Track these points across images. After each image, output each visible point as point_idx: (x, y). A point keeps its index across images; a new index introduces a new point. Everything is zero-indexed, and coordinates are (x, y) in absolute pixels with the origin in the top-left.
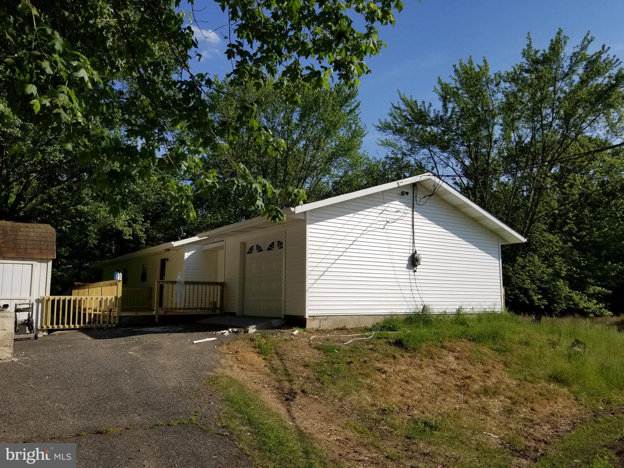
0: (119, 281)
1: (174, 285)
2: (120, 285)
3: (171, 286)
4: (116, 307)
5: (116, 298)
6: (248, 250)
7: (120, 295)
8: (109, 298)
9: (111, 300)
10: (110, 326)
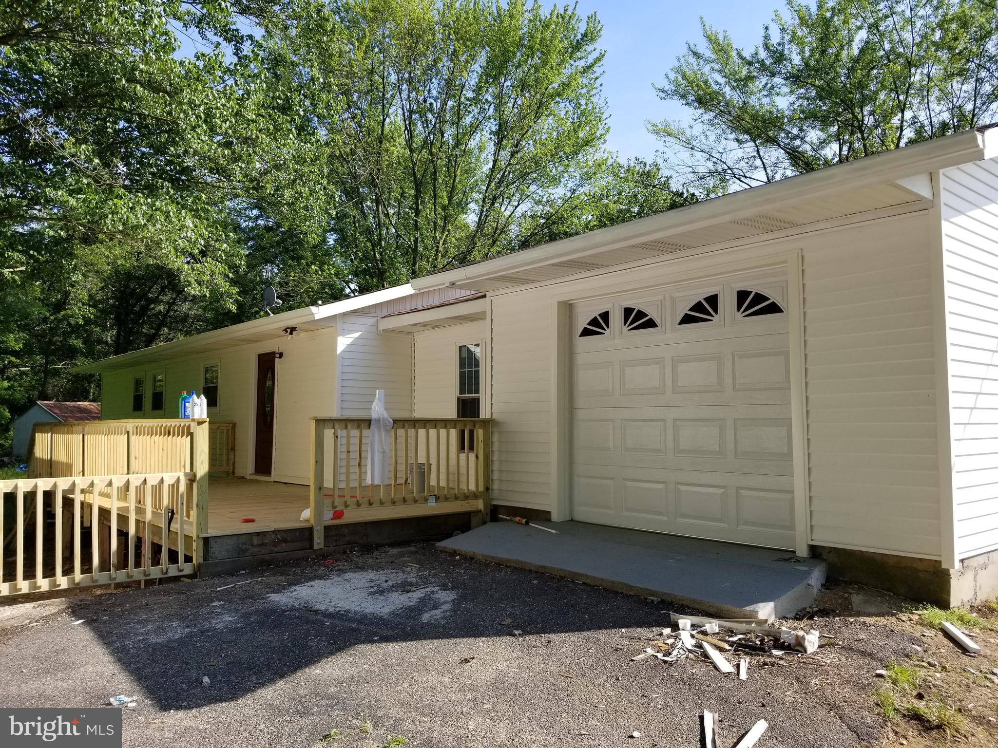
0: (200, 423)
1: (365, 432)
2: (202, 436)
3: (355, 433)
4: (189, 508)
5: (192, 480)
6: (582, 323)
7: (202, 468)
8: (169, 479)
9: (175, 486)
10: (173, 571)
